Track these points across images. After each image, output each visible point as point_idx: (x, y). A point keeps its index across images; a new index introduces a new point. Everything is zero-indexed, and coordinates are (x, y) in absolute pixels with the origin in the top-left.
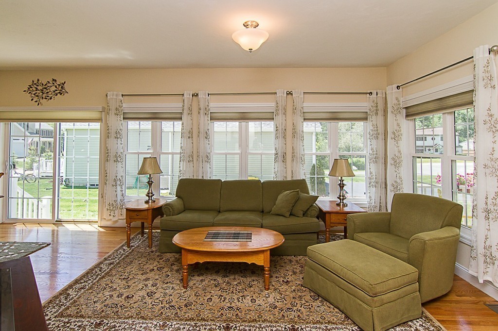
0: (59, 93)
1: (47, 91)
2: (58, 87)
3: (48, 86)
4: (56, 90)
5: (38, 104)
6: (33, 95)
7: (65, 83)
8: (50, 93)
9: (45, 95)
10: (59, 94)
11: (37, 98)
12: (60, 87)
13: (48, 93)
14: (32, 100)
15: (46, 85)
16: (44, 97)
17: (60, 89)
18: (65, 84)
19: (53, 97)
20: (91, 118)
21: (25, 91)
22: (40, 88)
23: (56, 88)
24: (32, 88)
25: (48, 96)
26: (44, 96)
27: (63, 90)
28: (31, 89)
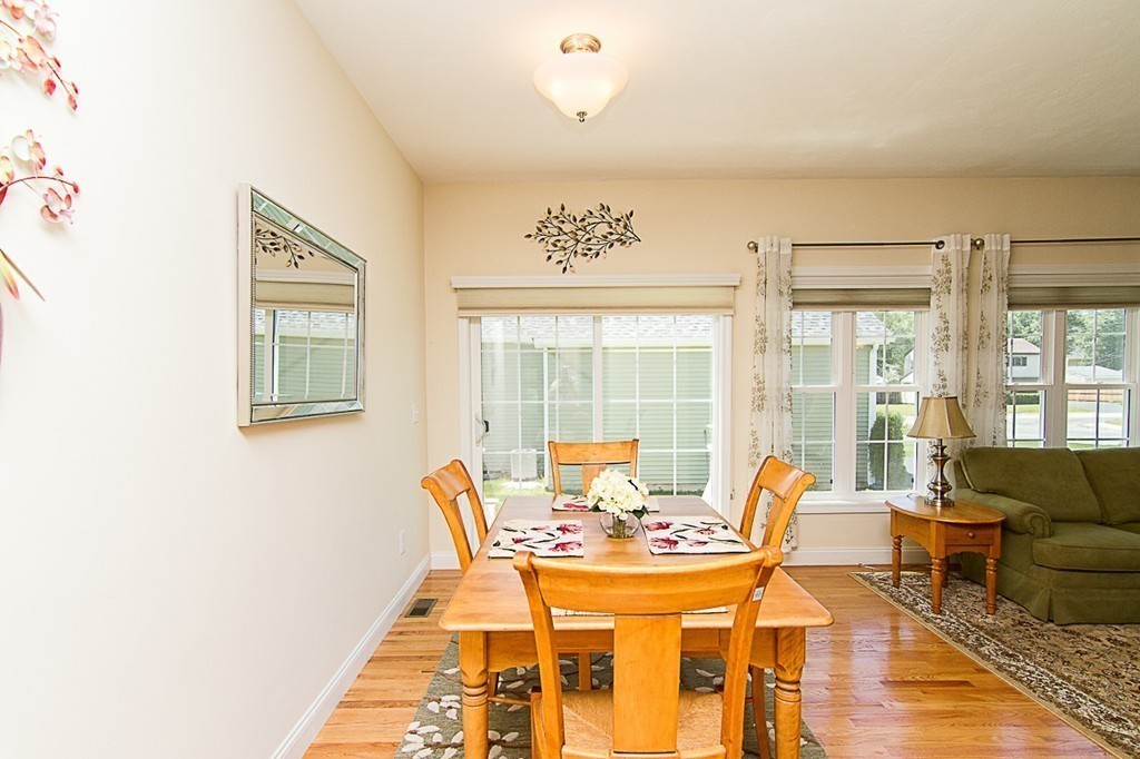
0: (619, 240)
1: (587, 236)
2: (614, 225)
3: (589, 224)
4: (611, 234)
5: (565, 269)
6: (551, 248)
7: (631, 214)
8: (594, 241)
9: (584, 246)
10: (617, 244)
11: (563, 253)
12: (621, 224)
13: (589, 239)
14: (550, 257)
15: (583, 220)
16: (579, 251)
17: (620, 229)
18: (631, 219)
19: (601, 252)
20: (690, 304)
21: (529, 236)
22: (567, 228)
23: (611, 227)
24: (547, 227)
25: (590, 249)
26: (580, 248)
27: (629, 234)
28: (545, 231)
